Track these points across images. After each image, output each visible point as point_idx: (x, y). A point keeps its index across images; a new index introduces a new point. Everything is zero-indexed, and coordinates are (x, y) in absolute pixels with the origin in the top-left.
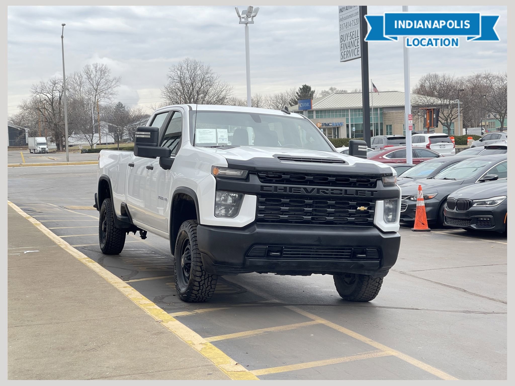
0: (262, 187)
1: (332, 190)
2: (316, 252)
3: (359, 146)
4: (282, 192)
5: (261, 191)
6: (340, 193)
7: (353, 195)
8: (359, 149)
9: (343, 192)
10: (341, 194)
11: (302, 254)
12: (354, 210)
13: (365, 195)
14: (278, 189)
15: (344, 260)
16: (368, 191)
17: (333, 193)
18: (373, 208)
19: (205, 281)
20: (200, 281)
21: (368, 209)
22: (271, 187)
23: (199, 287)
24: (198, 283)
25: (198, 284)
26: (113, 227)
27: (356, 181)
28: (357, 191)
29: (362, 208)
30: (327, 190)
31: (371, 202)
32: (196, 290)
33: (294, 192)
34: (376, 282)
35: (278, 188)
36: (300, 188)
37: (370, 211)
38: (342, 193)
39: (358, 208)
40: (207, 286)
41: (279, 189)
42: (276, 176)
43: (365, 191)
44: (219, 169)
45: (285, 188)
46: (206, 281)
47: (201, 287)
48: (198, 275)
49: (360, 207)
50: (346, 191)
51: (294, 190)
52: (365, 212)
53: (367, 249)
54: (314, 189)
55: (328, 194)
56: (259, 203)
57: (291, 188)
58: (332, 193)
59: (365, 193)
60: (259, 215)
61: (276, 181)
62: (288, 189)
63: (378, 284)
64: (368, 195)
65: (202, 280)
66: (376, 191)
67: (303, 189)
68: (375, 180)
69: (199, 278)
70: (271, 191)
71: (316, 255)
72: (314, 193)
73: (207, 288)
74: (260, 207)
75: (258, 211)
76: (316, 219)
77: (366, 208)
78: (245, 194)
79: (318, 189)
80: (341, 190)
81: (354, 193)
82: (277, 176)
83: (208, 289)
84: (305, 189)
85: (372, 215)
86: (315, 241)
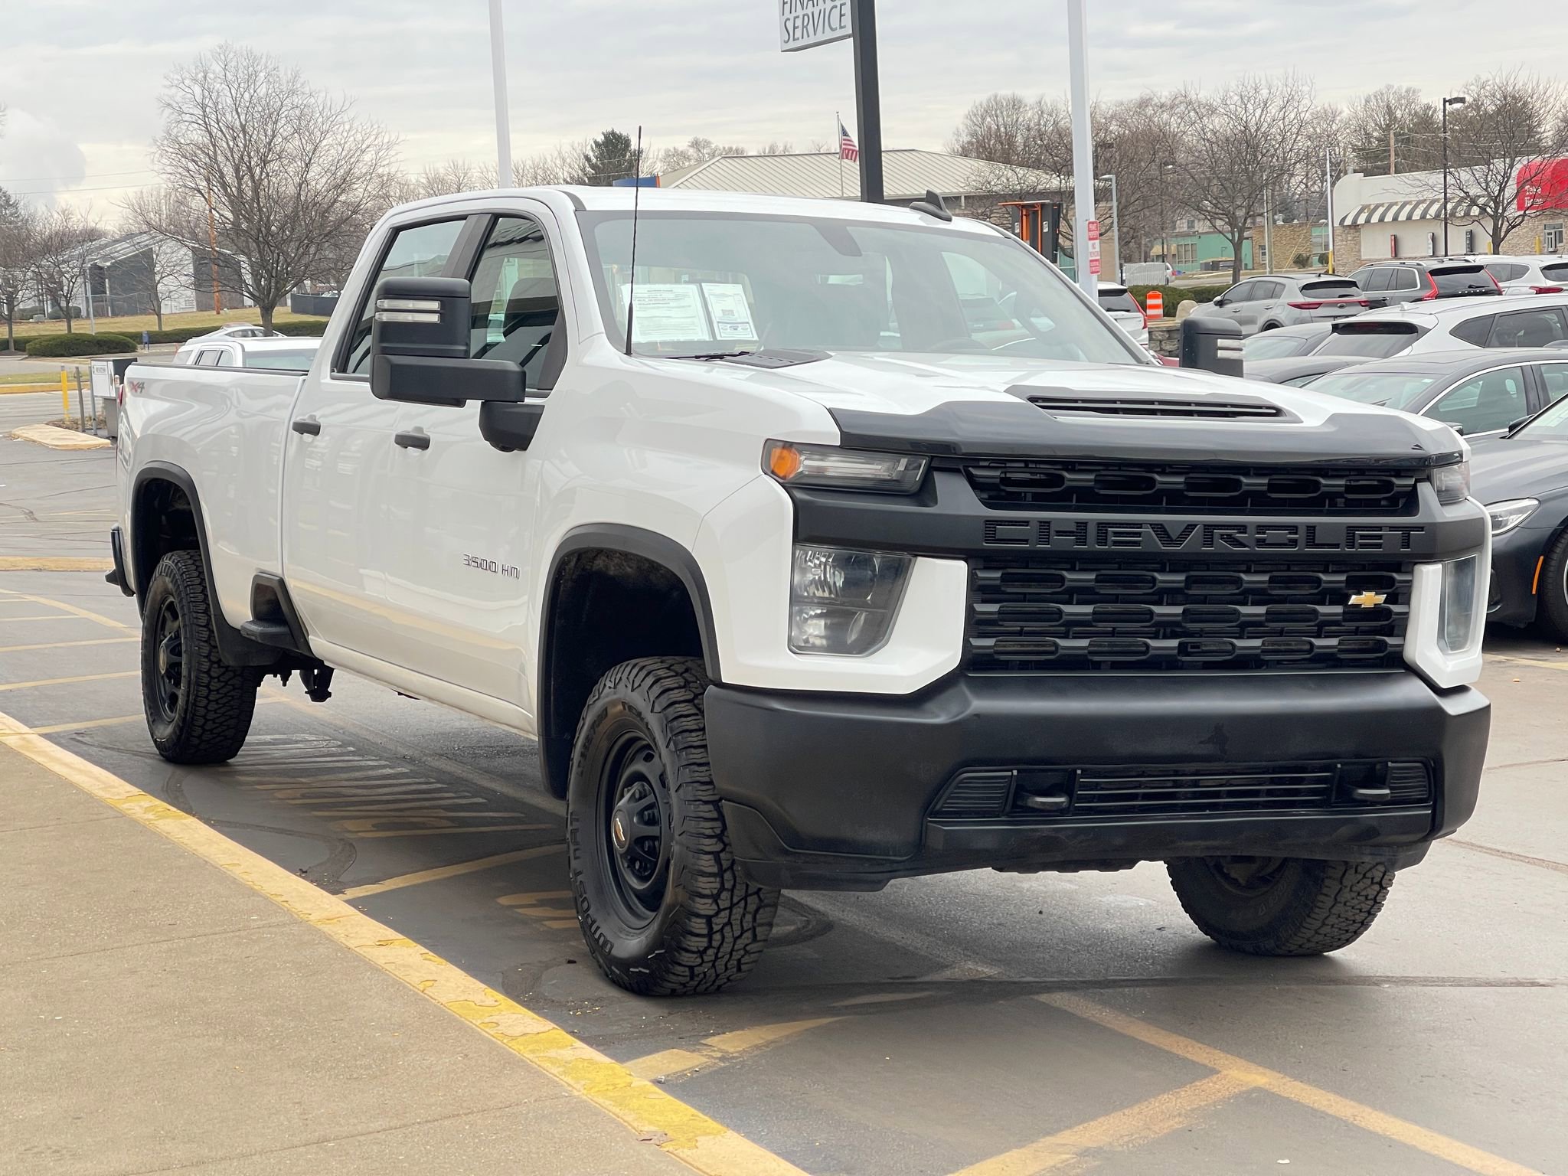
0: (991, 523)
1: (1262, 528)
2: (1196, 784)
3: (1221, 342)
4: (1067, 543)
5: (987, 541)
6: (1291, 540)
7: (1337, 546)
8: (1221, 354)
9: (1300, 536)
10: (1294, 543)
11: (1146, 797)
12: (1339, 609)
13: (1379, 546)
14: (1052, 532)
15: (1303, 811)
16: (1392, 528)
17: (1264, 540)
18: (1400, 594)
19: (734, 911)
20: (711, 913)
21: (1386, 601)
22: (1026, 523)
23: (706, 940)
24: (704, 921)
25: (704, 926)
26: (210, 660)
27: (1343, 489)
28: (1352, 529)
29: (1367, 599)
30: (1242, 528)
31: (1399, 571)
32: (695, 949)
33: (1116, 543)
34: (1372, 883)
35: (1053, 528)
36: (1139, 525)
37: (1394, 608)
38: (1296, 540)
39: (1354, 599)
40: (737, 933)
41: (1059, 533)
42: (1038, 477)
43: (1379, 528)
44: (801, 453)
45: (1083, 525)
46: (738, 911)
47: (717, 937)
48: (707, 892)
49: (1360, 594)
50: (1311, 529)
51: (1116, 534)
52: (1377, 612)
53: (1390, 764)
54: (1191, 526)
55: (1245, 546)
56: (977, 590)
57: (1103, 526)
58: (1261, 543)
59: (1380, 537)
60: (976, 642)
61: (1036, 497)
62: (1092, 531)
63: (1377, 887)
64: (1391, 544)
65: (719, 911)
66: (1421, 528)
67: (1151, 530)
68: (1412, 481)
69: (710, 901)
70: (1026, 541)
71: (1196, 795)
72: (1192, 544)
73: (739, 941)
74: (980, 607)
75: (975, 624)
76: (1192, 647)
77: (1381, 598)
78: (916, 556)
79: (1209, 528)
80: (1293, 529)
81: (1342, 538)
82: (1043, 477)
83: (740, 944)
84: (1159, 528)
85: (1397, 625)
86: (1201, 742)
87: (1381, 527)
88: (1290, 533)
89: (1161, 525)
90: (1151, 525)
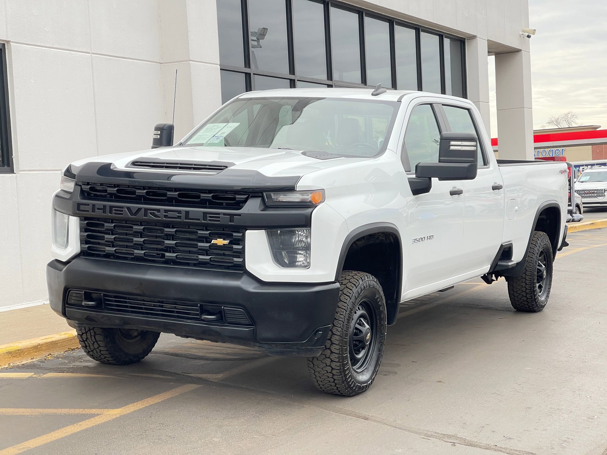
0: (79, 205)
1: (166, 211)
3: (452, 143)
4: (101, 213)
5: (78, 211)
6: (178, 216)
7: (199, 220)
8: (452, 148)
9: (183, 215)
10: (179, 217)
12: (208, 245)
13: (219, 221)
14: (96, 208)
15: (189, 321)
16: (224, 214)
18: (241, 241)
21: (229, 243)
22: (89, 205)
27: (211, 198)
28: (205, 214)
29: (220, 242)
30: (158, 211)
31: (235, 232)
33: (116, 213)
36: (123, 207)
37: (235, 247)
38: (181, 217)
39: (213, 241)
41: (98, 209)
43: (219, 214)
45: (105, 206)
49: (217, 239)
50: (187, 213)
51: (115, 210)
52: (225, 248)
53: (223, 308)
55: (161, 217)
56: (82, 227)
57: (111, 207)
58: (166, 216)
59: (219, 217)
60: (84, 245)
62: (108, 209)
64: (224, 220)
68: (246, 196)
70: (89, 211)
72: (140, 215)
74: (83, 234)
77: (226, 242)
78: (69, 215)
79: (146, 210)
80: (179, 212)
81: (201, 217)
84: (128, 208)
85: (241, 253)
86: (135, 288)
87: (220, 214)
88: (178, 214)
89: (129, 208)
90: (127, 208)
